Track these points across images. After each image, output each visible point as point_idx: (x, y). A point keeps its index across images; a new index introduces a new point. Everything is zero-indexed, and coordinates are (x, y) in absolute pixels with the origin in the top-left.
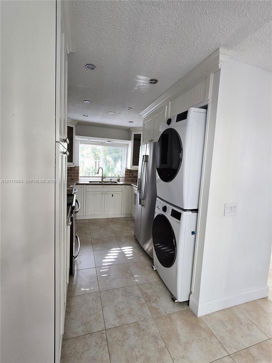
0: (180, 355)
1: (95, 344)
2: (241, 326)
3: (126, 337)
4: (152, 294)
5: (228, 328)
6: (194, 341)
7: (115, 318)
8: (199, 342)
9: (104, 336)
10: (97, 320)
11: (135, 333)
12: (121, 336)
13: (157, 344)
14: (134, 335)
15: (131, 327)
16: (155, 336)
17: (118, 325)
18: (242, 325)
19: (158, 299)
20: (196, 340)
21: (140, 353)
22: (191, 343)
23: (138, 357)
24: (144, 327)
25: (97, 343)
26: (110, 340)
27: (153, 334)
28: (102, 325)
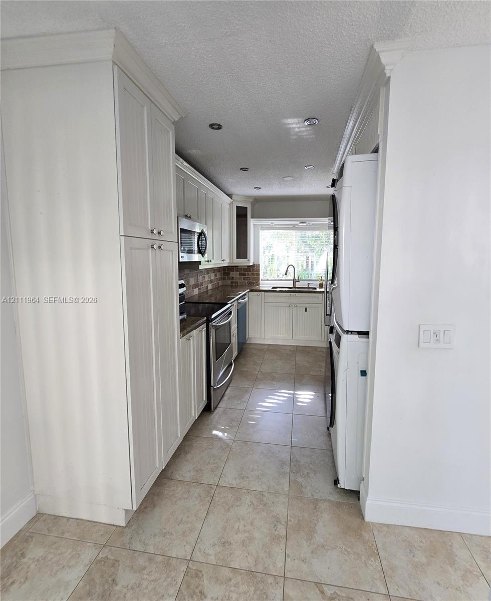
0: (302, 555)
1: (197, 496)
2: (449, 567)
3: (238, 504)
4: (307, 464)
5: (417, 559)
6: (336, 549)
7: (236, 476)
8: (344, 554)
9: (213, 491)
10: (213, 472)
11: (252, 503)
12: (232, 499)
13: (275, 528)
14: (248, 506)
15: (251, 494)
16: (278, 518)
17: (235, 486)
18: (451, 567)
19: (311, 475)
20: (340, 550)
21: (245, 528)
22: (329, 550)
23: (241, 531)
24: (269, 502)
25: (199, 495)
26: (216, 499)
27: (276, 515)
28: (216, 479)
